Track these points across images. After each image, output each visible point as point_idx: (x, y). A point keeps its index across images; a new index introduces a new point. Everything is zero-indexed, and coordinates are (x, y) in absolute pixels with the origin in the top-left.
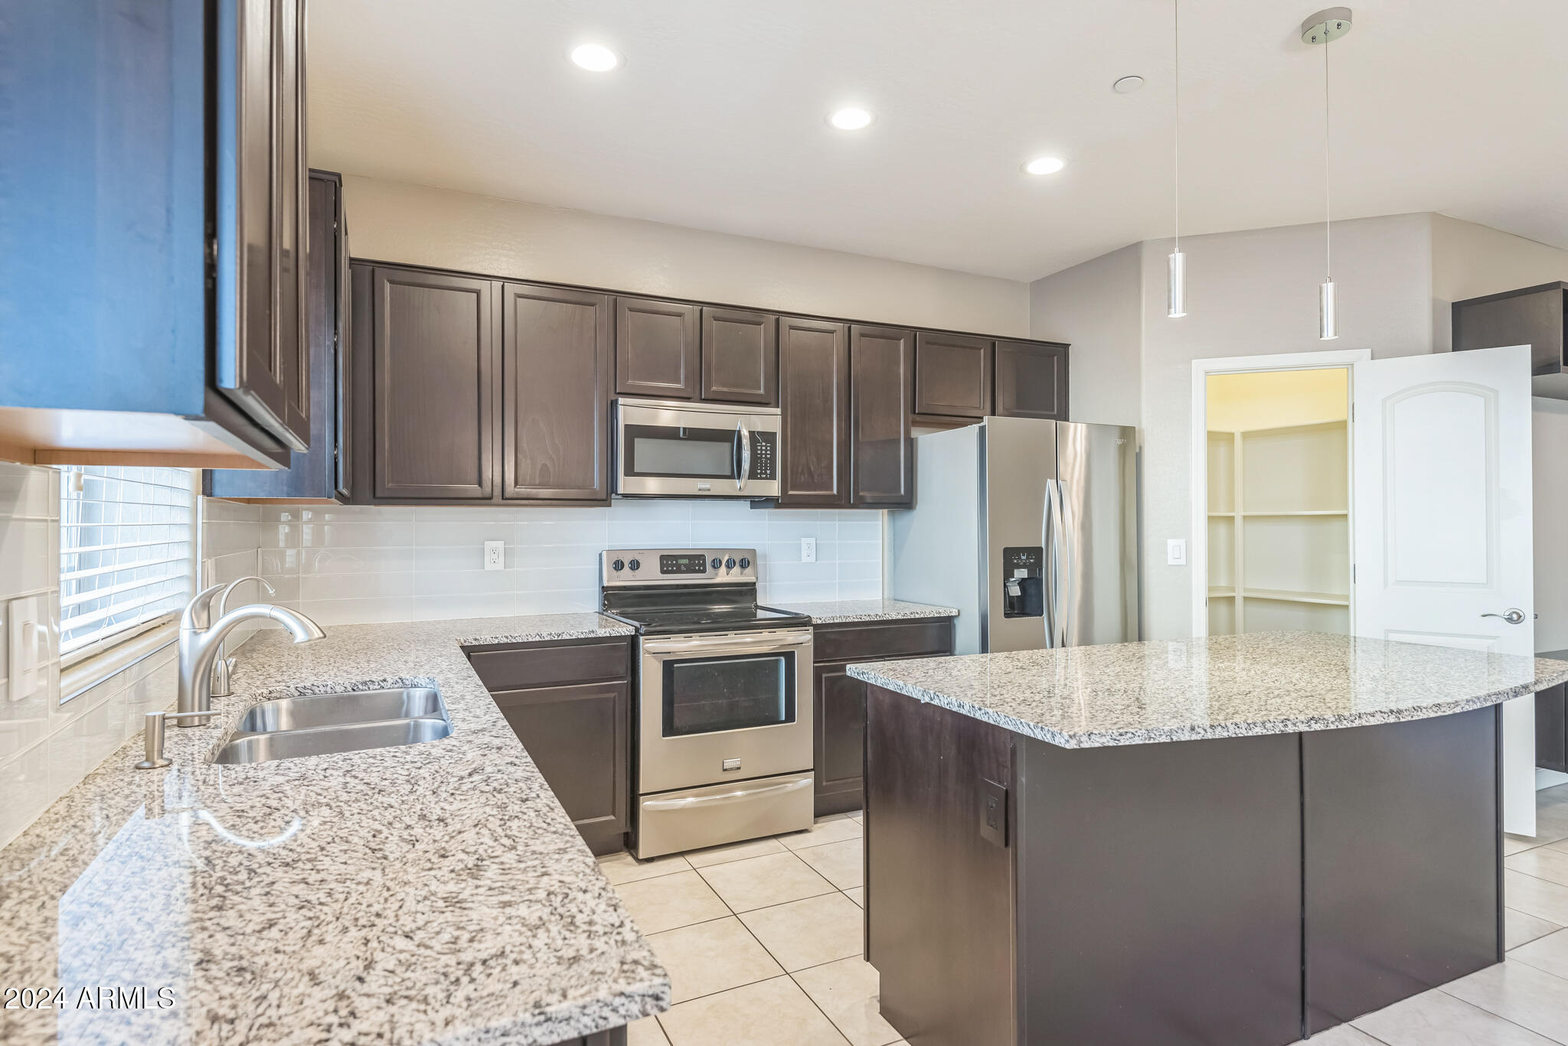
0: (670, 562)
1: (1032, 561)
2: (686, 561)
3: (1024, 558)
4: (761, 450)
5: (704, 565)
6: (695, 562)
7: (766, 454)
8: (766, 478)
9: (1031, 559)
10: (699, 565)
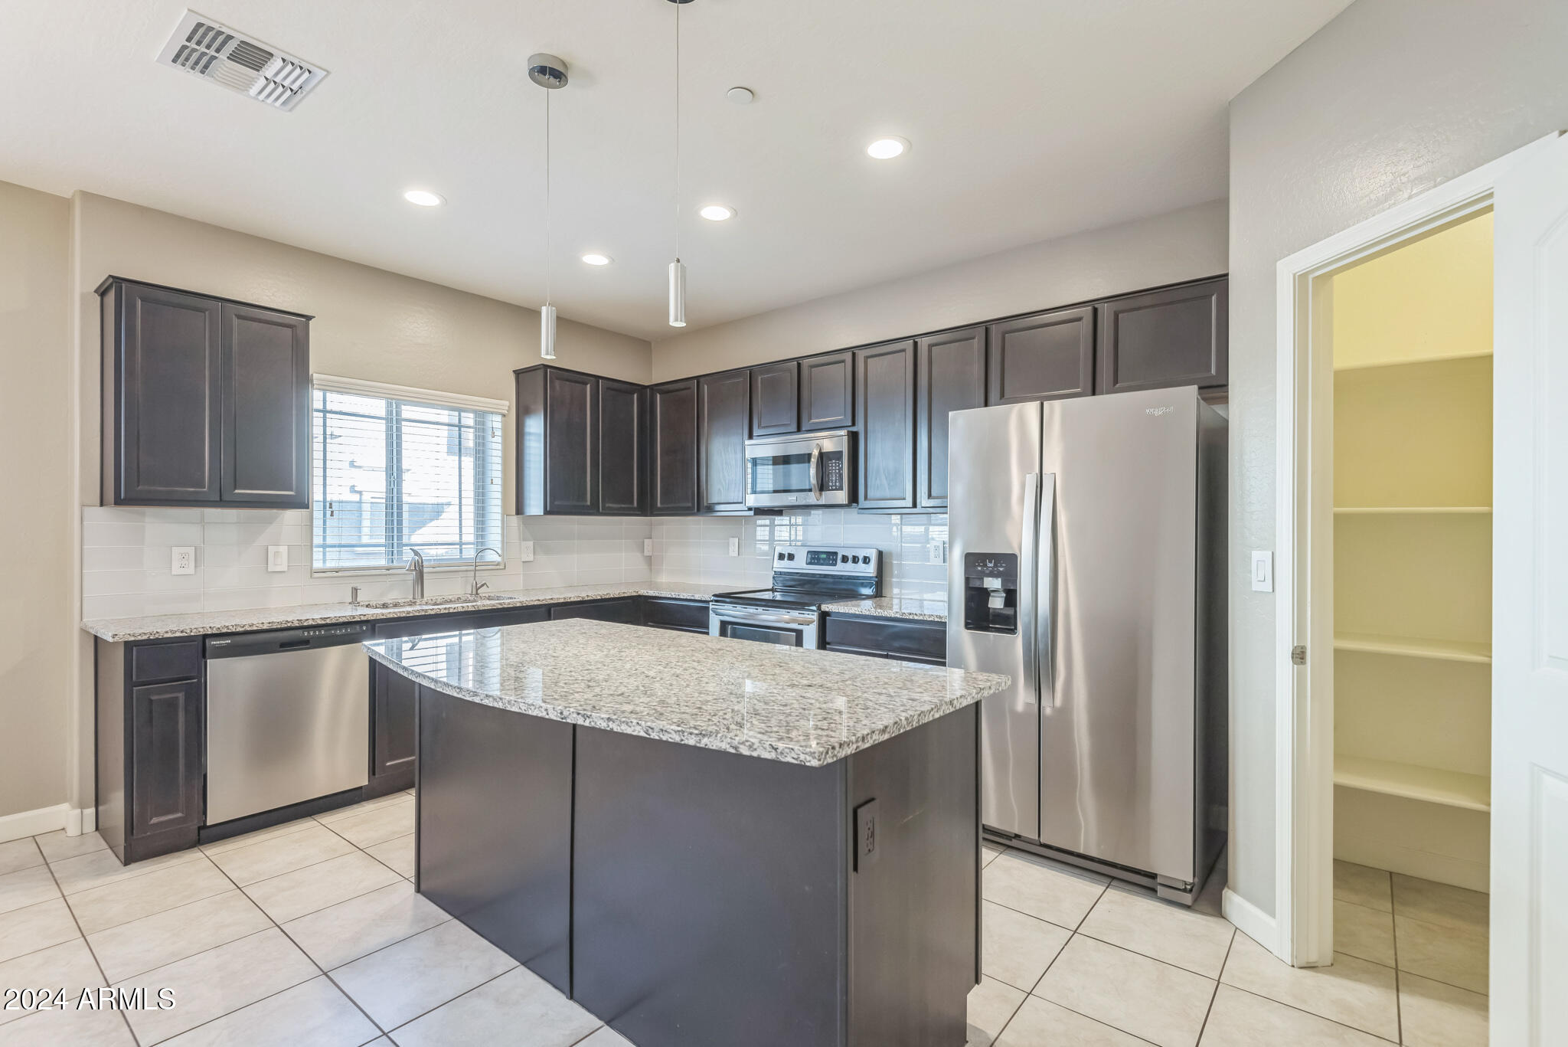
0: (815, 557)
1: (1001, 569)
2: (824, 556)
3: (991, 565)
4: (832, 466)
5: (836, 560)
6: (831, 557)
7: (835, 470)
8: (836, 489)
9: (1001, 567)
10: (833, 560)
